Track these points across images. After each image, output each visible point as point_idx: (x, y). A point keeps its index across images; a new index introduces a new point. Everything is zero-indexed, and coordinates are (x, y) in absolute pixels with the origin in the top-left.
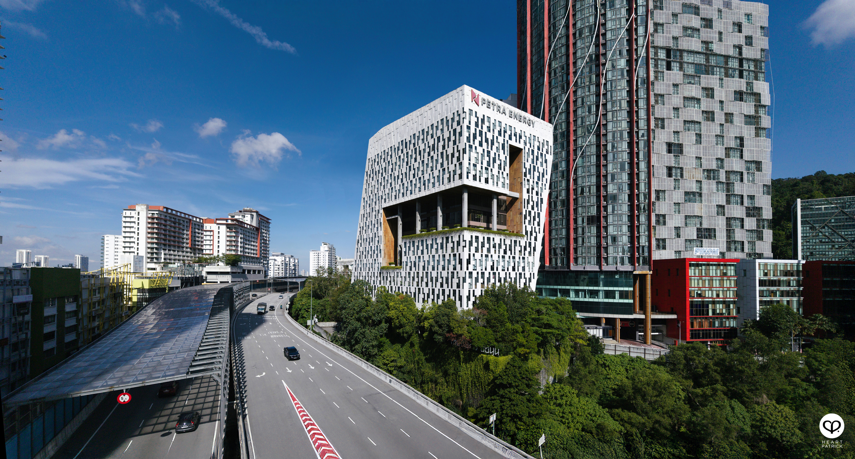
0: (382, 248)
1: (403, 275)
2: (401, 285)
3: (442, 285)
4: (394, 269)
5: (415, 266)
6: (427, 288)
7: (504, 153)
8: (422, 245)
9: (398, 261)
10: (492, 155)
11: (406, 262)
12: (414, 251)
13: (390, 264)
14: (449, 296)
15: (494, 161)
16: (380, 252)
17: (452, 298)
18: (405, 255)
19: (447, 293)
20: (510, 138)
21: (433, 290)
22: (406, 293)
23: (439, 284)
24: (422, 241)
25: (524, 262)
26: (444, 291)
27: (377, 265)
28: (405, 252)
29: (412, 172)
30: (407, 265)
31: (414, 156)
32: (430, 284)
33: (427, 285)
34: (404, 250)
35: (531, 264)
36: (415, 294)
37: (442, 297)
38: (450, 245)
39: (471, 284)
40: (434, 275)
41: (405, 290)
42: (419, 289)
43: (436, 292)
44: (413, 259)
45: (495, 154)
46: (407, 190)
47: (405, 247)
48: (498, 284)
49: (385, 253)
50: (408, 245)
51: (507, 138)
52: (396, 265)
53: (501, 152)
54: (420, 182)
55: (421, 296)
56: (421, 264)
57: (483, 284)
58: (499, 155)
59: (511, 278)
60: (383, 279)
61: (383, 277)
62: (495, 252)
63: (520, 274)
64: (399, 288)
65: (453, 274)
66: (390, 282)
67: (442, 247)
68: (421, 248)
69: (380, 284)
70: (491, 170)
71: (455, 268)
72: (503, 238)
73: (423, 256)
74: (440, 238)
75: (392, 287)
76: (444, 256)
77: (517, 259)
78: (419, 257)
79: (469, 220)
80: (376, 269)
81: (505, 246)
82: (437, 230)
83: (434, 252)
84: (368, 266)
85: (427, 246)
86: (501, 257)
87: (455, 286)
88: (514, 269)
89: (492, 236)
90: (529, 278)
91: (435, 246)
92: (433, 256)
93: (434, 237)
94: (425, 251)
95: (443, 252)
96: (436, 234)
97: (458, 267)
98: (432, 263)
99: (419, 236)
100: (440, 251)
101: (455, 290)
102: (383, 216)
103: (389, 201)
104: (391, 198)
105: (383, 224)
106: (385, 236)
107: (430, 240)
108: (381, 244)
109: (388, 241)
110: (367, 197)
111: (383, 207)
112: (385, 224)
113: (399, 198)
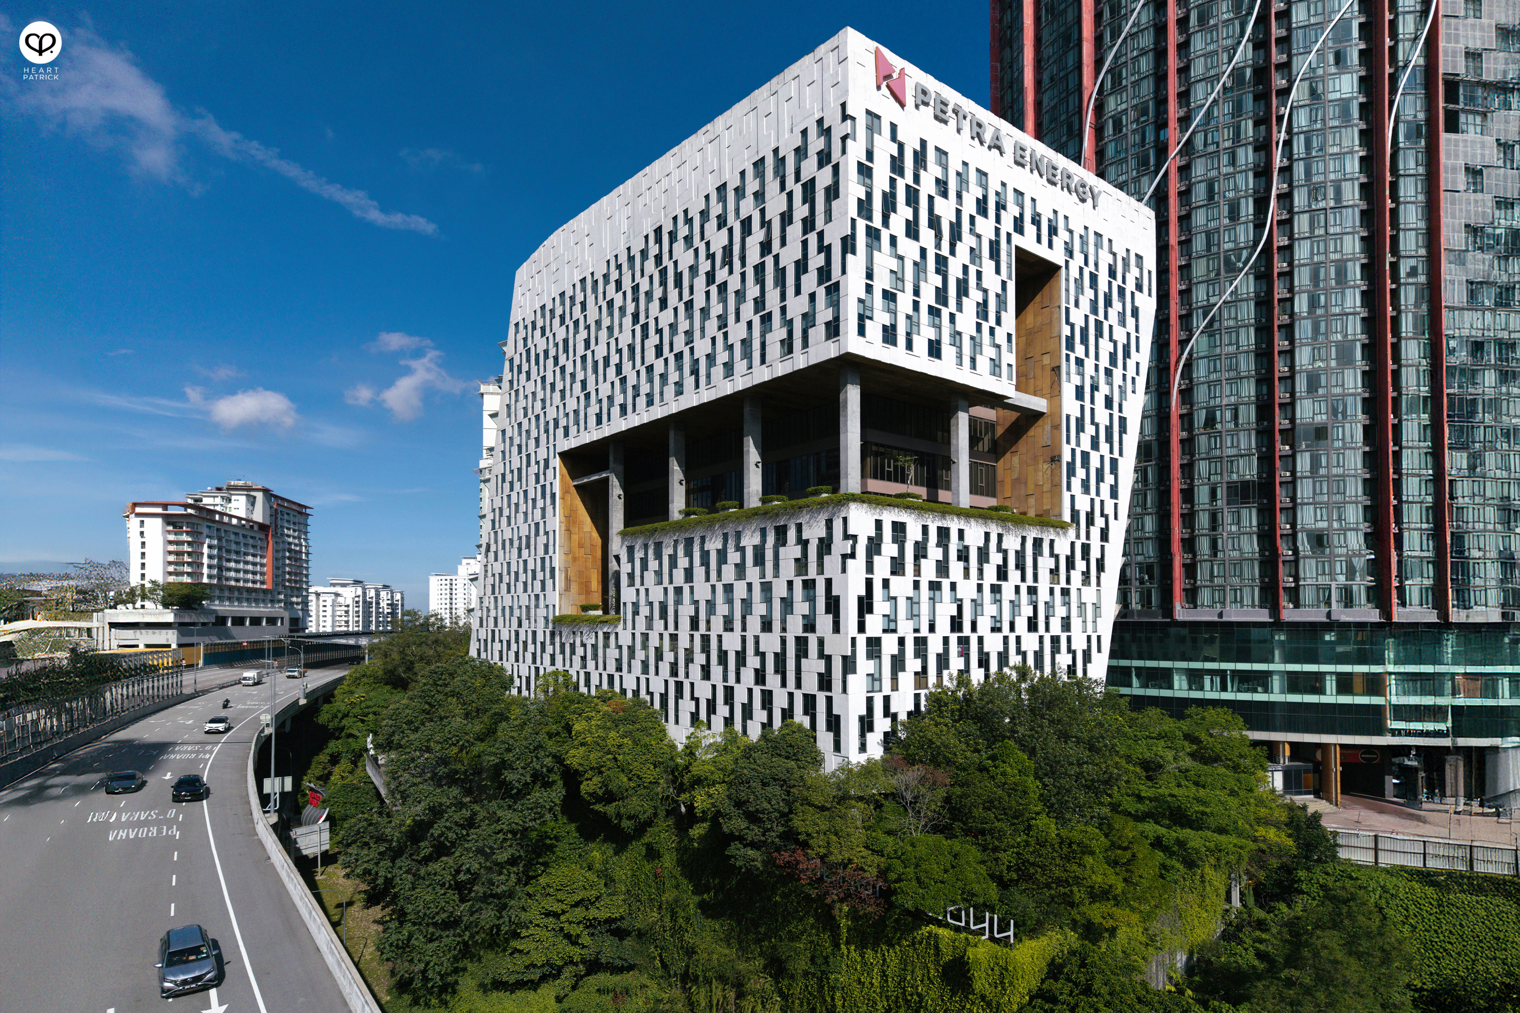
0: (556, 564)
1: (625, 639)
2: (619, 669)
3: (760, 677)
4: (593, 622)
5: (664, 615)
6: (707, 685)
7: (998, 271)
8: (689, 554)
9: (611, 601)
10: (955, 271)
11: (636, 605)
12: (659, 573)
13: (586, 608)
14: (787, 714)
15: (963, 289)
16: (553, 576)
18: (631, 584)
19: (780, 701)
20: (1019, 226)
21: (729, 693)
22: (636, 693)
23: (748, 676)
25: (1067, 604)
26: (767, 699)
27: (542, 612)
28: (631, 576)
30: (636, 613)
32: (716, 671)
33: (706, 673)
34: (626, 568)
35: (1090, 608)
36: (664, 697)
37: (760, 715)
38: (791, 551)
39: (874, 678)
40: (732, 643)
41: (630, 684)
42: (679, 686)
43: (740, 697)
44: (657, 595)
45: (965, 269)
46: (636, 395)
47: (631, 559)
50: (639, 555)
51: (1007, 225)
52: (604, 611)
53: (988, 266)
54: (680, 367)
55: (687, 706)
56: (687, 611)
57: (921, 674)
58: (979, 274)
59: (1024, 655)
60: (563, 652)
61: (563, 646)
62: (967, 575)
63: (1055, 640)
64: (611, 678)
65: (802, 643)
66: (584, 658)
67: (759, 560)
68: (683, 562)
69: (553, 663)
70: (952, 317)
71: (810, 626)
72: (995, 530)
73: (692, 588)
74: (754, 532)
75: (587, 675)
76: (767, 588)
77: (1043, 595)
78: (679, 591)
79: (863, 476)
80: (541, 622)
81: (1000, 555)
82: (741, 506)
83: (729, 573)
84: (517, 613)
85: (705, 556)
86: (987, 589)
87: (811, 684)
88: (1032, 626)
89: (954, 525)
90: (1084, 651)
91: (734, 557)
92: (728, 588)
93: (730, 529)
94: (699, 572)
95: (763, 575)
96: (737, 519)
97: (824, 622)
98: (722, 609)
99: (679, 527)
100: (753, 573)
101: (814, 697)
102: (562, 476)
103: (578, 431)
104: (585, 422)
105: (562, 498)
106: (568, 530)
107: (716, 537)
108: (554, 552)
109: (579, 544)
110: (513, 427)
111: (559, 450)
112: (568, 497)
113: (609, 420)
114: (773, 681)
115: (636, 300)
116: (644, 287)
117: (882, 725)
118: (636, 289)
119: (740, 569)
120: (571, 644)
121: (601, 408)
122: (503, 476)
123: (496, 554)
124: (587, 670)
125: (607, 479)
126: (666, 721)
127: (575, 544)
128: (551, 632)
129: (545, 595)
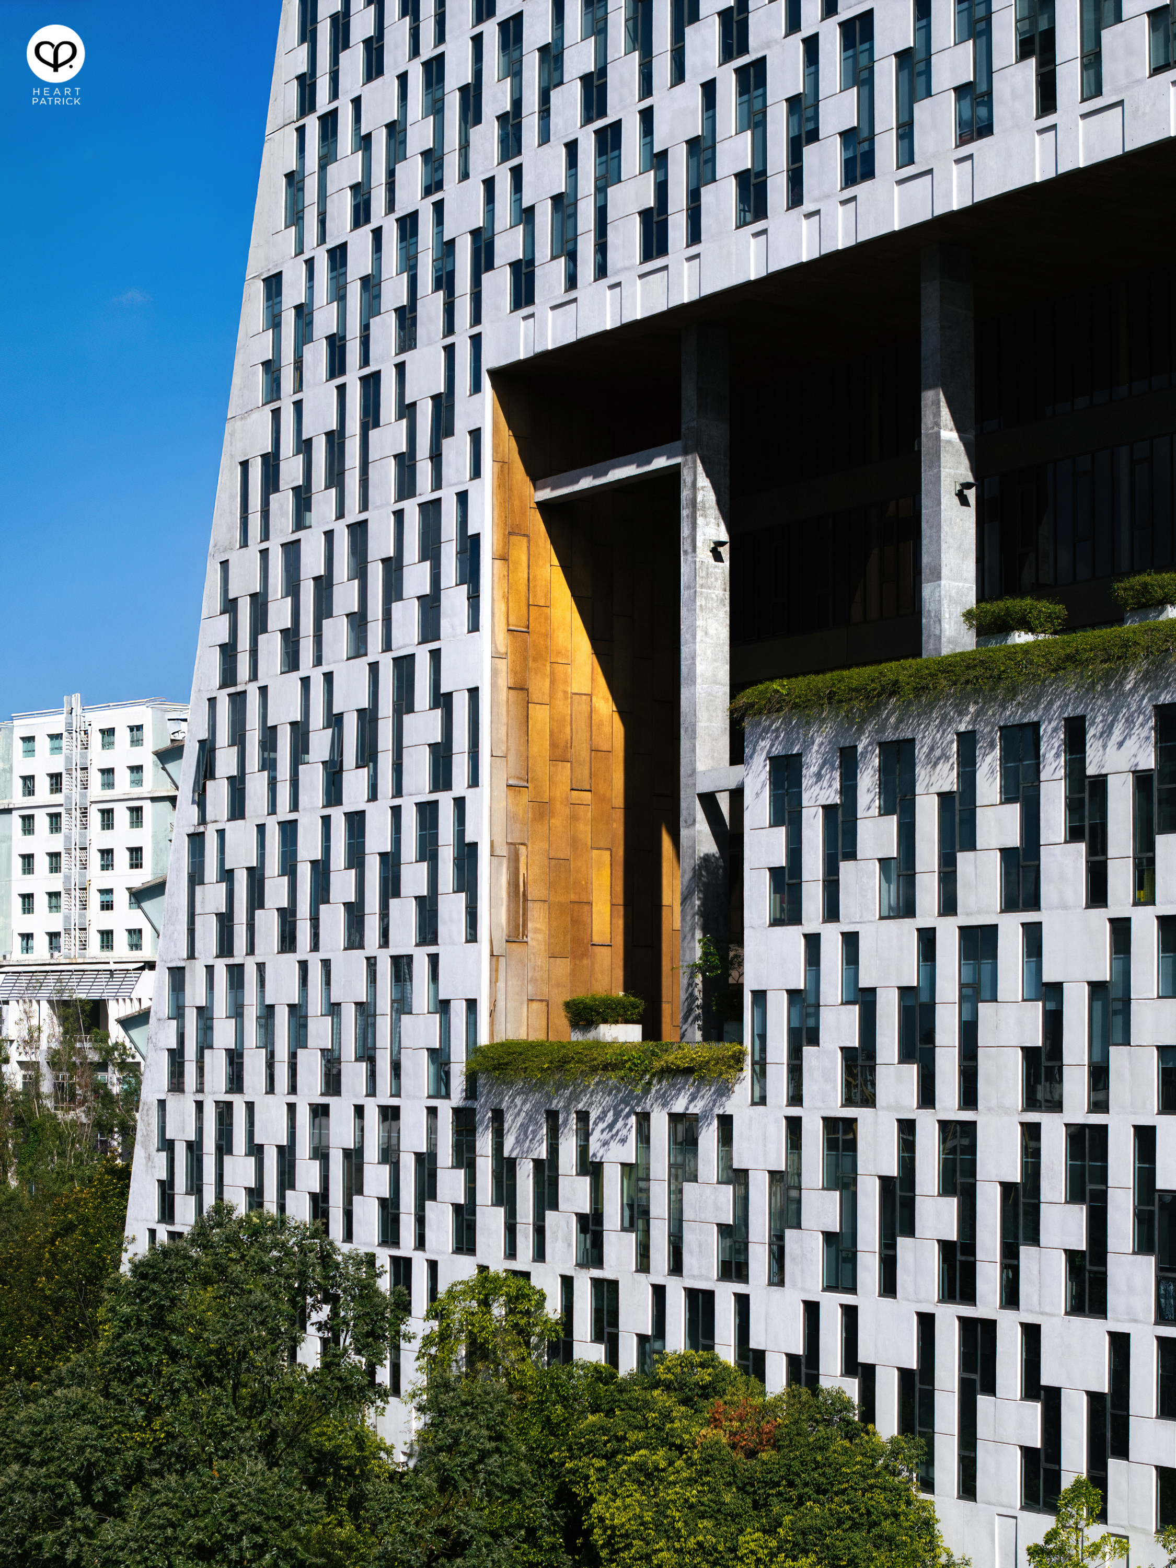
0: (481, 829)
1: (760, 1142)
2: (735, 1267)
4: (624, 1072)
5: (918, 1041)
6: (1094, 1334)
8: (1023, 788)
11: (804, 1003)
12: (901, 871)
13: (582, 1015)
16: (465, 879)
18: (788, 910)
22: (803, 1367)
27: (421, 1030)
28: (787, 882)
30: (805, 1035)
33: (1088, 1286)
34: (765, 850)
36: (917, 1388)
41: (778, 1332)
42: (979, 1339)
44: (890, 960)
46: (804, 136)
47: (787, 811)
49: (519, 897)
50: (818, 793)
54: (977, 28)
55: (1010, 1420)
60: (506, 1195)
61: (505, 1172)
64: (701, 1303)
68: (997, 824)
69: (465, 1241)
73: (1033, 934)
75: (607, 1296)
78: (979, 945)
80: (419, 1075)
84: (320, 1033)
85: (1088, 798)
94: (1062, 864)
102: (502, 463)
103: (572, 282)
104: (601, 248)
105: (503, 557)
106: (520, 688)
107: (1130, 722)
108: (474, 782)
109: (554, 745)
110: (310, 263)
111: (492, 359)
112: (520, 554)
113: (695, 236)
120: (538, 1163)
121: (662, 189)
122: (271, 462)
123: (237, 785)
124: (606, 1273)
125: (673, 474)
126: (928, 1485)
127: (541, 746)
128: (457, 1111)
129: (434, 960)
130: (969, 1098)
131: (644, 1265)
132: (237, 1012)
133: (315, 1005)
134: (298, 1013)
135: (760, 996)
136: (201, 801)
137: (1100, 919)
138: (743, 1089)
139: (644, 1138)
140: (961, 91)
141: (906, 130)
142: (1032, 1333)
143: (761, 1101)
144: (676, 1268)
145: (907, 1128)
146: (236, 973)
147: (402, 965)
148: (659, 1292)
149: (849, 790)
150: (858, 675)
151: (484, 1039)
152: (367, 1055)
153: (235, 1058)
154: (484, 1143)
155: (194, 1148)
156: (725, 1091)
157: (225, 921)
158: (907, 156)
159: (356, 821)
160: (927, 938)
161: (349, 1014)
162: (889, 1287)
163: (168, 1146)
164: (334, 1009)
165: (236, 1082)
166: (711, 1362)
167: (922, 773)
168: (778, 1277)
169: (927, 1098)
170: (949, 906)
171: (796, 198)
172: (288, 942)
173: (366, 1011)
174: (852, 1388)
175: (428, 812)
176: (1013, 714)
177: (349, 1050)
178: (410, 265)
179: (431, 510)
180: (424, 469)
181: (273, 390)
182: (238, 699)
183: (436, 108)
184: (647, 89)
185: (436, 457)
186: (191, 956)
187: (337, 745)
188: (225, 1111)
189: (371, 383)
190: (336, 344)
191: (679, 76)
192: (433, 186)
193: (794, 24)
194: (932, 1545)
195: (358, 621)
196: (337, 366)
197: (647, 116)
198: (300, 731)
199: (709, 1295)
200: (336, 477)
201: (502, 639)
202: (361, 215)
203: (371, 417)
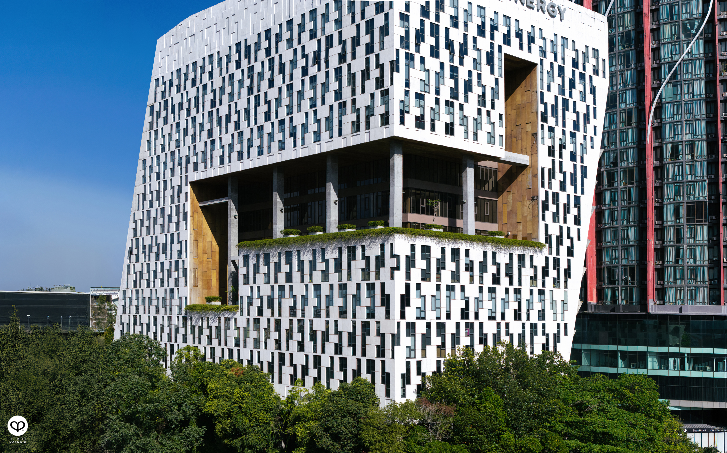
0: (188, 266)
1: (242, 322)
2: (237, 344)
3: (339, 349)
4: (217, 310)
5: (271, 305)
6: (302, 355)
7: (492, 72)
8: (289, 262)
9: (229, 295)
10: (463, 75)
11: (250, 298)
12: (267, 275)
13: (209, 300)
14: (357, 373)
15: (468, 87)
16: (185, 275)
17: (365, 376)
18: (247, 282)
19: (352, 365)
20: (507, 40)
21: (318, 360)
22: (250, 362)
23: (330, 348)
24: (289, 255)
25: (543, 301)
26: (343, 363)
27: (176, 302)
28: (247, 277)
29: (263, 108)
30: (250, 304)
31: (267, 75)
32: (309, 345)
33: (301, 347)
34: (242, 271)
35: (559, 304)
36: (271, 365)
37: (338, 375)
38: (359, 263)
39: (411, 349)
40: (319, 325)
41: (245, 356)
42: (282, 357)
43: (325, 363)
44: (266, 291)
45: (470, 73)
46: (250, 146)
47: (247, 264)
48: (479, 348)
49: (196, 278)
50: (252, 261)
51: (499, 39)
52: (224, 302)
53: (486, 69)
54: (283, 131)
55: (288, 370)
56: (287, 302)
57: (442, 348)
58: (479, 76)
59: (512, 336)
60: (193, 332)
61: (193, 328)
62: (472, 280)
63: (534, 326)
64: (231, 351)
65: (366, 326)
66: (210, 337)
67: (338, 268)
68: (285, 268)
69: (185, 341)
70: (461, 107)
71: (371, 314)
72: (490, 249)
73: (291, 287)
74: (334, 249)
75: (213, 350)
76: (343, 287)
77: (525, 295)
78: (282, 288)
79: (405, 211)
80: (175, 310)
81: (495, 267)
82: (324, 230)
83: (317, 277)
84: (155, 302)
85: (301, 264)
86: (485, 290)
87: (372, 353)
88: (517, 316)
89: (462, 246)
90: (555, 334)
91: (321, 266)
92: (317, 288)
93: (318, 247)
94: (296, 275)
95: (341, 279)
96: (322, 239)
97: (380, 311)
98: (313, 302)
99: (281, 243)
100: (334, 278)
101: (374, 361)
102: (192, 199)
103: (206, 167)
104: (211, 161)
105: (192, 216)
106: (196, 240)
107: (308, 252)
108: (186, 257)
109: (203, 250)
110: (152, 158)
111: (190, 180)
112: (196, 215)
113: (230, 162)
114: (347, 351)
115: (251, 77)
116: (257, 69)
117: (416, 380)
118: (251, 69)
119: (325, 274)
120: (199, 326)
121: (223, 152)
122: (144, 195)
123: (137, 256)
124: (213, 346)
125: (226, 203)
126: (273, 381)
127: (200, 251)
128: (183, 317)
129: (178, 289)
130: (280, 315)
131: (220, 344)
132: (138, 298)
133: (154, 297)
134: (150, 299)
135: (242, 297)
136: (129, 259)
137: (303, 285)
138: (239, 313)
139: (220, 322)
140: (279, 141)
141: (269, 147)
142: (291, 355)
143: (242, 315)
144: (226, 345)
145: (269, 320)
146: (137, 292)
147: (172, 291)
148: (223, 349)
149: (258, 261)
150: (259, 241)
151: (188, 304)
152: (165, 307)
153: (137, 308)
154: (189, 323)
155: (128, 324)
156: (235, 313)
157: (135, 282)
158: (269, 152)
159: (162, 264)
160: (272, 287)
161: (161, 299)
162: (266, 347)
163: (123, 324)
164: (158, 298)
165: (137, 311)
166: (233, 361)
167: (271, 259)
168: (245, 346)
169: (272, 315)
170: (276, 282)
171: (249, 157)
172: (148, 286)
173: (164, 299)
174: (259, 365)
175: (177, 262)
176: (288, 249)
177: (161, 305)
178: (173, 160)
179: (178, 207)
180: (176, 199)
181: (145, 181)
182: (137, 240)
183: (178, 132)
184: (220, 134)
185: (178, 197)
186: (128, 288)
187: (158, 249)
188: (135, 317)
189: (165, 182)
190: (158, 174)
191: (227, 132)
192: (178, 146)
193: (249, 126)
194: (272, 391)
195: (163, 226)
196: (158, 178)
197: (220, 139)
198: (151, 247)
199: (232, 350)
200: (158, 199)
201: (192, 232)
202: (163, 150)
203: (165, 189)
